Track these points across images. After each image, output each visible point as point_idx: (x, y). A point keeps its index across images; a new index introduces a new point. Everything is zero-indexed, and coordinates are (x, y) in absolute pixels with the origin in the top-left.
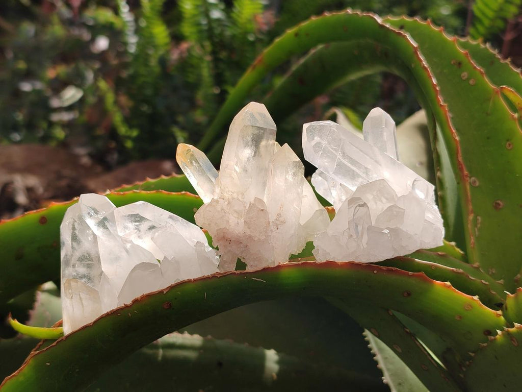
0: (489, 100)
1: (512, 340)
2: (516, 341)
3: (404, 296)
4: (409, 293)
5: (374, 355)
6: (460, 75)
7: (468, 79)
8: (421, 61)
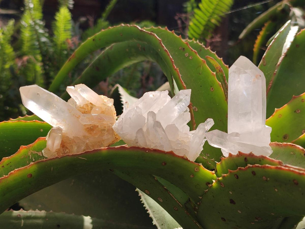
0: (200, 66)
1: (221, 184)
2: (223, 185)
3: (163, 165)
4: (165, 163)
5: (147, 210)
6: (184, 55)
7: (189, 56)
8: (163, 47)
